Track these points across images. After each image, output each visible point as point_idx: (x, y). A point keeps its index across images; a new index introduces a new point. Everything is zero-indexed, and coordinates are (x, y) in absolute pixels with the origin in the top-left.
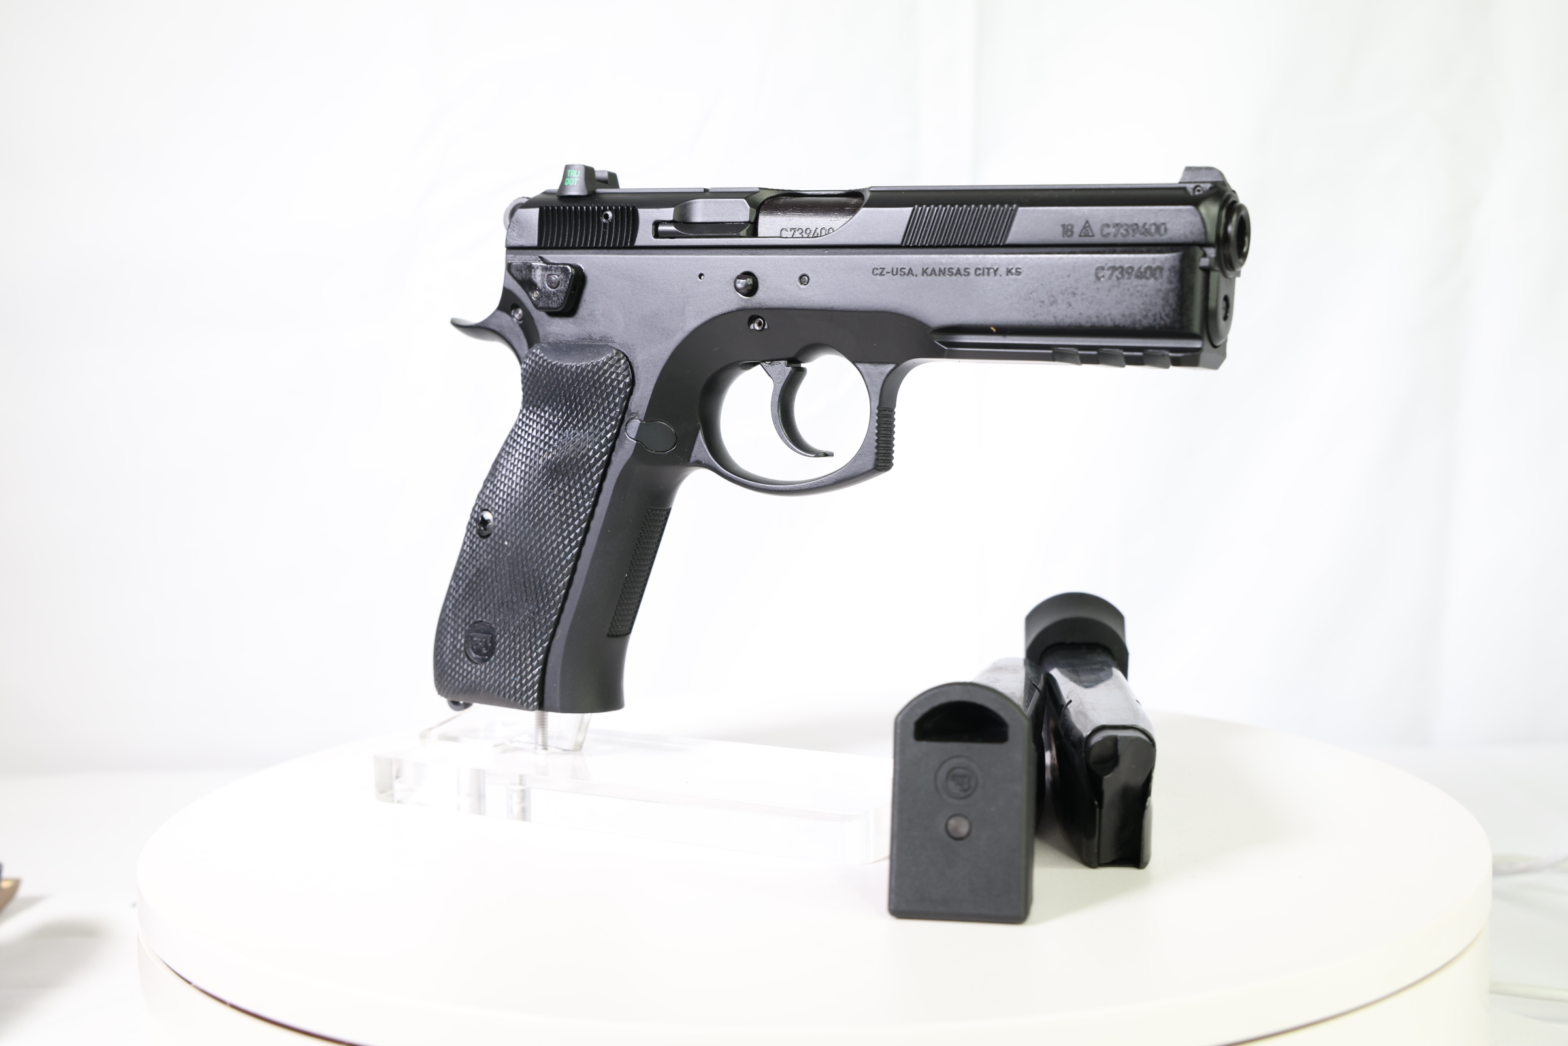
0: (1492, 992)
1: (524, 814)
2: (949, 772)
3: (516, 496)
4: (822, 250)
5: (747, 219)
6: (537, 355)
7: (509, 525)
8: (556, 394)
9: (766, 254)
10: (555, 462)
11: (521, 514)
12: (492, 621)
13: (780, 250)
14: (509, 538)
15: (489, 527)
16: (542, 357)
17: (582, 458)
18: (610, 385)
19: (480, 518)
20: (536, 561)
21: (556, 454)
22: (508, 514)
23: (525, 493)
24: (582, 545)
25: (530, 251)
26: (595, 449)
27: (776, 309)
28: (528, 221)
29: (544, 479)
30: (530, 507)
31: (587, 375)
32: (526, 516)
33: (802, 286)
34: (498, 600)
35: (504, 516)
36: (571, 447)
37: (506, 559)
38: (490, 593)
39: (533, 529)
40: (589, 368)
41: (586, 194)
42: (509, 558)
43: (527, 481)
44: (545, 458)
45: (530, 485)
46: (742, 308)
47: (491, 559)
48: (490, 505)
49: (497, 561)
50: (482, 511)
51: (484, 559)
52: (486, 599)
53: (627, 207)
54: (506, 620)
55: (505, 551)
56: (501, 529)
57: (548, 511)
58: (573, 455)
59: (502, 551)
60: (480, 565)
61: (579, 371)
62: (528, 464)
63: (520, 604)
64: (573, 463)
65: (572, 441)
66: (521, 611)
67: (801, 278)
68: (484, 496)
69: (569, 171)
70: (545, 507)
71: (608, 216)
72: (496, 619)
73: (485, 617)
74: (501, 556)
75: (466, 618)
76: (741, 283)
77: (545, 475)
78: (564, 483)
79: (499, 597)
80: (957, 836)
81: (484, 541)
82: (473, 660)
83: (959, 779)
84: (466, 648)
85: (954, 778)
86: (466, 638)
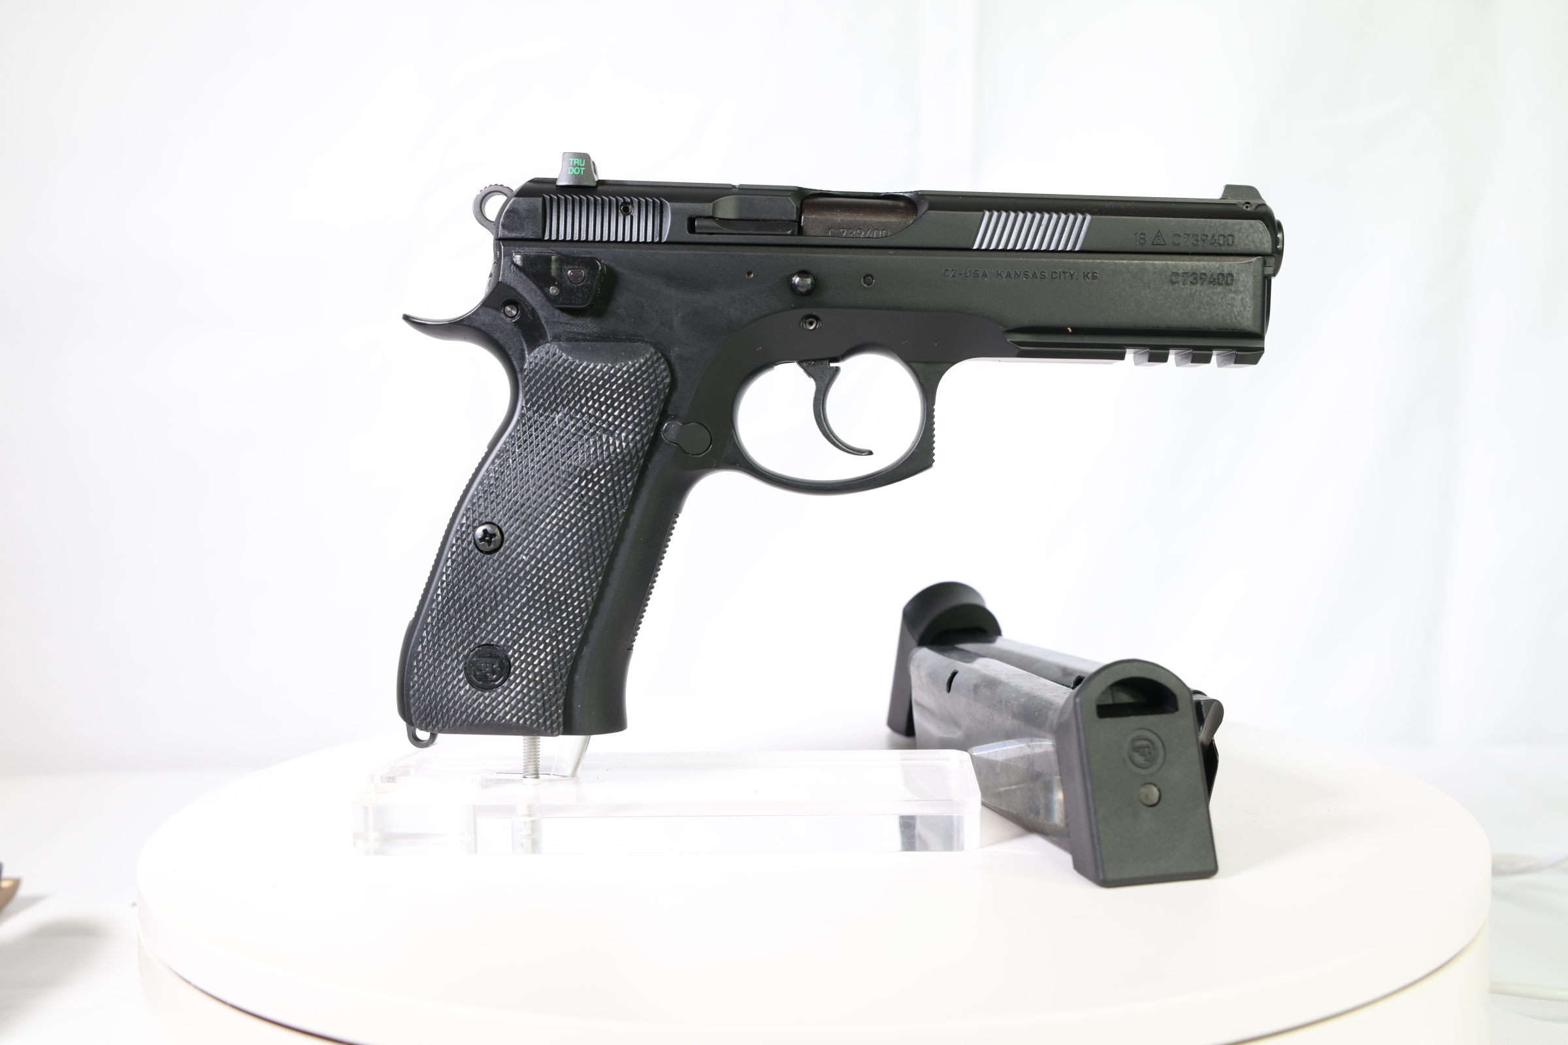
0: (1492, 992)
1: (535, 846)
3: (534, 506)
4: (885, 251)
5: (794, 217)
6: (555, 354)
7: (526, 538)
8: (580, 396)
9: (822, 253)
10: (584, 469)
11: (542, 526)
12: (502, 643)
13: (838, 250)
14: (526, 552)
15: (495, 541)
16: (562, 356)
17: (618, 463)
18: (648, 387)
19: (479, 531)
20: (562, 575)
21: (584, 461)
22: (524, 527)
23: (546, 503)
24: (613, 556)
25: (534, 243)
26: (631, 454)
27: (835, 307)
28: (528, 211)
29: (570, 487)
30: (554, 518)
31: (622, 376)
32: (548, 528)
33: (866, 285)
34: (511, 620)
35: (517, 528)
36: (602, 453)
37: (521, 575)
38: (498, 613)
39: (558, 541)
40: (625, 369)
41: (594, 184)
42: (527, 574)
43: (547, 489)
44: (571, 465)
45: (552, 494)
46: (799, 307)
47: (500, 575)
48: (494, 517)
49: (510, 577)
50: (481, 524)
51: (490, 576)
52: (493, 619)
53: (653, 201)
54: (521, 642)
55: (520, 566)
56: (514, 542)
57: (576, 521)
58: (607, 461)
59: (516, 566)
60: (484, 582)
61: (612, 372)
62: (546, 472)
63: (539, 622)
64: (607, 469)
65: (601, 446)
66: (540, 631)
67: (864, 278)
68: (482, 507)
69: (572, 160)
70: (572, 517)
71: (628, 208)
72: (507, 640)
73: (492, 640)
74: (515, 571)
75: (462, 642)
76: (799, 282)
77: (570, 483)
78: (595, 491)
79: (511, 616)
80: (1149, 803)
81: (489, 556)
82: (479, 688)
83: (1141, 750)
84: (467, 675)
85: (1136, 749)
86: (465, 664)
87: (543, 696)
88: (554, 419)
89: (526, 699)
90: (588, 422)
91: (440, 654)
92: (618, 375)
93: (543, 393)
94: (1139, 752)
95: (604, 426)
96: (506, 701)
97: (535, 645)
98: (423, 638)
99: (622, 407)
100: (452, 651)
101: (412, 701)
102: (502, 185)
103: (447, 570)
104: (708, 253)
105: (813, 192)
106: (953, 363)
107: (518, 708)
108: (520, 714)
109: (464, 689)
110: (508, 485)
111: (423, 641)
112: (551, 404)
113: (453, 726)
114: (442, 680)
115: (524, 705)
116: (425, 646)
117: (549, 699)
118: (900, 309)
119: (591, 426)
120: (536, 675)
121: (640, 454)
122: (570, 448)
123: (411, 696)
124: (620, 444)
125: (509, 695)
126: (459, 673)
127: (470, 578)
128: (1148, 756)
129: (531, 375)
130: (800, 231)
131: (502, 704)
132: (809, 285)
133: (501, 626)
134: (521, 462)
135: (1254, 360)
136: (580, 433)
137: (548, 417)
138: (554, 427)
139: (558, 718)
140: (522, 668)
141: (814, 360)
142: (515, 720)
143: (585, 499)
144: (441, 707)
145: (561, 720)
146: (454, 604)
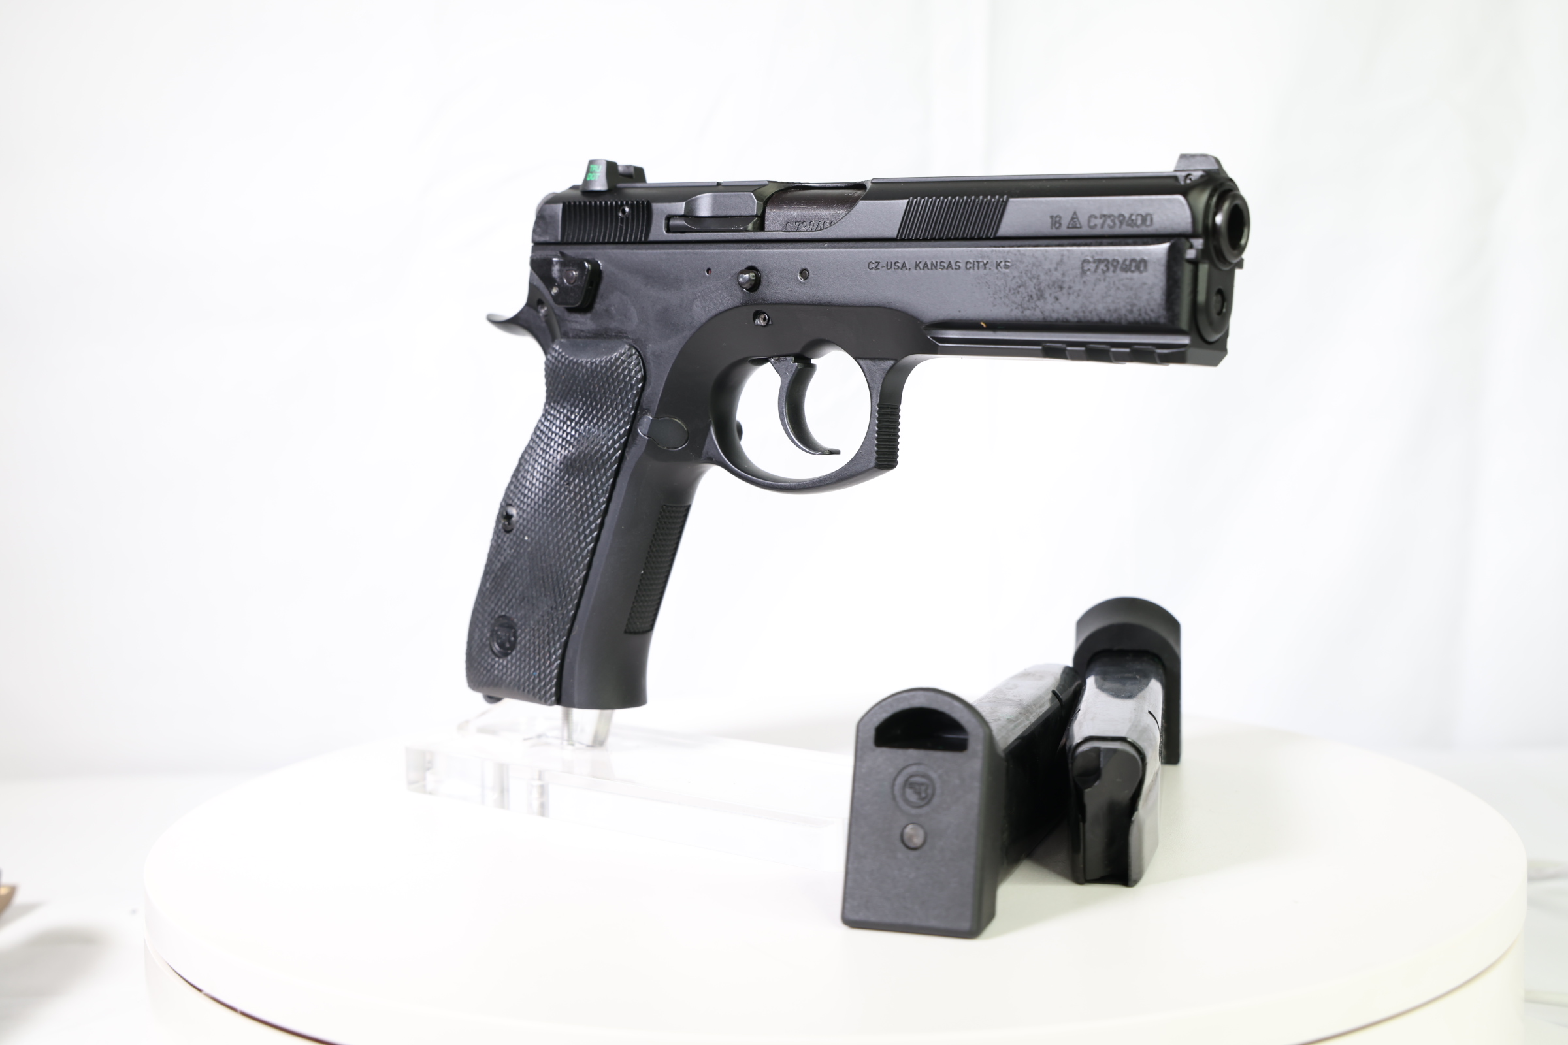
2: (906, 781)
3: (536, 491)
4: (821, 244)
5: (756, 211)
7: (530, 521)
9: (767, 249)
11: (540, 510)
13: (782, 244)
14: (529, 534)
15: (512, 522)
16: (560, 352)
17: (596, 454)
18: (623, 381)
19: (505, 513)
20: (554, 556)
23: (544, 488)
24: (597, 541)
25: (553, 246)
26: (608, 445)
28: (552, 217)
29: (562, 474)
30: (548, 503)
32: (544, 512)
33: (802, 280)
34: (520, 595)
35: (524, 511)
36: (588, 443)
37: (526, 554)
40: (603, 364)
41: (606, 188)
42: (529, 553)
44: (563, 454)
45: (548, 481)
47: (513, 554)
48: (513, 500)
49: (519, 556)
50: (507, 506)
51: (508, 554)
52: (509, 593)
53: (643, 202)
55: (525, 546)
56: (522, 524)
58: (589, 451)
59: (522, 546)
60: (504, 559)
61: (593, 367)
63: (540, 599)
64: (589, 459)
66: (541, 607)
67: (801, 272)
69: (591, 166)
72: (518, 614)
74: (522, 551)
76: (743, 278)
77: (561, 471)
78: (580, 479)
79: (520, 592)
80: (912, 845)
81: (508, 535)
82: (497, 654)
83: (917, 787)
84: (491, 642)
85: (912, 786)
86: (491, 632)
92: (598, 370)
97: (537, 619)
99: (603, 400)
104: (677, 251)
110: (525, 471)
118: (830, 304)
121: (617, 445)
124: (601, 436)
130: (763, 226)
134: (536, 450)
143: (572, 486)
146: (489, 578)
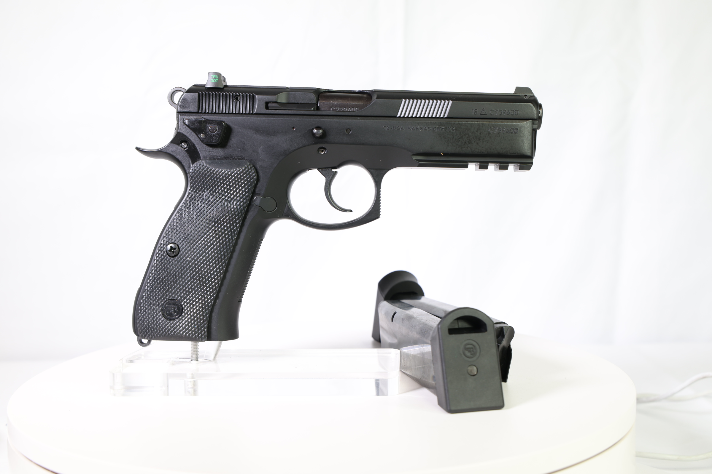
0: (637, 456)
1: (195, 392)
2: (464, 347)
3: (194, 235)
4: (356, 117)
5: (315, 102)
6: (203, 165)
7: (190, 250)
8: (215, 184)
9: (327, 119)
10: (217, 218)
11: (197, 244)
12: (179, 298)
13: (335, 117)
14: (190, 256)
15: (176, 251)
16: (206, 166)
17: (232, 216)
18: (246, 180)
19: (169, 247)
20: (206, 267)
21: (216, 214)
22: (189, 245)
23: (199, 234)
24: (230, 258)
25: (194, 114)
26: (239, 211)
27: (333, 144)
28: (192, 99)
29: (210, 226)
30: (202, 241)
31: (234, 175)
32: (200, 245)
33: (347, 133)
34: (183, 288)
35: (186, 246)
36: (225, 211)
37: (188, 267)
38: (177, 285)
39: (205, 252)
40: (235, 172)
41: (222, 87)
42: (190, 266)
43: (199, 228)
44: (211, 216)
45: (202, 230)
46: (316, 143)
47: (178, 267)
48: (175, 241)
49: (182, 268)
50: (170, 243)
51: (173, 268)
52: (175, 287)
53: (249, 94)
54: (188, 298)
55: (187, 263)
56: (184, 252)
57: (213, 242)
58: (227, 215)
59: (185, 263)
60: (171, 270)
61: (229, 173)
62: (199, 220)
63: (196, 289)
64: (227, 218)
65: (225, 207)
66: (196, 293)
67: (347, 130)
68: (170, 236)
69: (212, 76)
70: (211, 240)
71: (238, 98)
72: (181, 297)
73: (174, 297)
74: (185, 265)
75: (161, 298)
76: (316, 132)
77: (210, 225)
78: (222, 228)
79: (183, 286)
80: (472, 374)
81: (173, 258)
82: (168, 319)
83: (469, 350)
84: (162, 313)
85: (467, 349)
86: (162, 308)
87: (198, 323)
88: (203, 195)
89: (190, 324)
90: (219, 196)
91: (151, 303)
92: (232, 175)
93: (198, 183)
94: (467, 350)
95: (226, 198)
96: (181, 325)
97: (194, 299)
98: (143, 296)
99: (234, 190)
100: (156, 302)
101: (138, 325)
102: (181, 87)
103: (154, 265)
104: (274, 118)
105: (324, 90)
106: (389, 170)
107: (186, 328)
108: (187, 331)
109: (161, 320)
110: (182, 226)
111: (143, 297)
112: (202, 188)
113: (156, 337)
114: (152, 315)
115: (189, 327)
116: (144, 300)
117: (201, 324)
118: (363, 144)
119: (220, 198)
120: (194, 313)
121: (243, 212)
122: (210, 209)
123: (138, 323)
124: (233, 207)
125: (182, 322)
126: (159, 312)
127: (164, 268)
128: (472, 352)
129: (193, 175)
130: (318, 108)
131: (179, 327)
132: (320, 133)
133: (178, 290)
134: (188, 215)
135: (529, 168)
136: (215, 202)
137: (201, 194)
138: (203, 199)
139: (205, 333)
140: (188, 310)
141: (325, 168)
142: (184, 334)
143: (217, 232)
144: (151, 328)
145: (206, 334)
146: (157, 281)
